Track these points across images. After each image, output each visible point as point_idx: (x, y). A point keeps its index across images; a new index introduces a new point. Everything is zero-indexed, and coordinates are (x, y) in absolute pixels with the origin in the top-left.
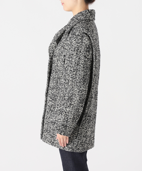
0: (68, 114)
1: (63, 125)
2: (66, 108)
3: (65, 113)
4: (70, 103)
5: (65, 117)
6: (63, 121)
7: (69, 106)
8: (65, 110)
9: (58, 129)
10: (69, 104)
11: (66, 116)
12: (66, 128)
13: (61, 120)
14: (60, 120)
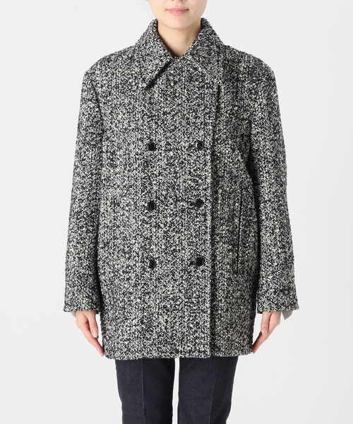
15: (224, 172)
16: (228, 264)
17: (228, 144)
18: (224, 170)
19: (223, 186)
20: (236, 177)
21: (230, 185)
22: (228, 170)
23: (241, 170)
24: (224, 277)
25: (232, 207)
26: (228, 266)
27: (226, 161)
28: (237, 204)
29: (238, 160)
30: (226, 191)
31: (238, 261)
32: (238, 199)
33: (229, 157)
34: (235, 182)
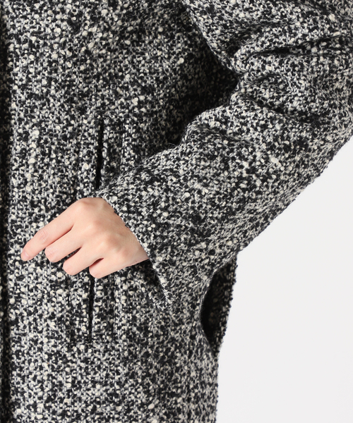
0: (258, 183)
1: (196, 219)
2: (271, 147)
3: (252, 170)
4: (304, 134)
5: (233, 189)
6: (211, 201)
7: (287, 148)
8: (259, 154)
9: (160, 220)
10: (293, 139)
11: (244, 190)
12: (197, 242)
13: (206, 185)
14: (197, 186)
15: (49, 85)
16: (52, 317)
17: (63, 11)
18: (49, 80)
19: (45, 119)
20: (83, 95)
21: (64, 116)
22: (60, 79)
23: (97, 77)
24: (40, 350)
25: (70, 174)
26: (52, 324)
27: (54, 56)
28: (86, 166)
29: (87, 52)
30: (52, 134)
31: (90, 309)
32: (90, 153)
33: (63, 46)
34: (82, 110)
